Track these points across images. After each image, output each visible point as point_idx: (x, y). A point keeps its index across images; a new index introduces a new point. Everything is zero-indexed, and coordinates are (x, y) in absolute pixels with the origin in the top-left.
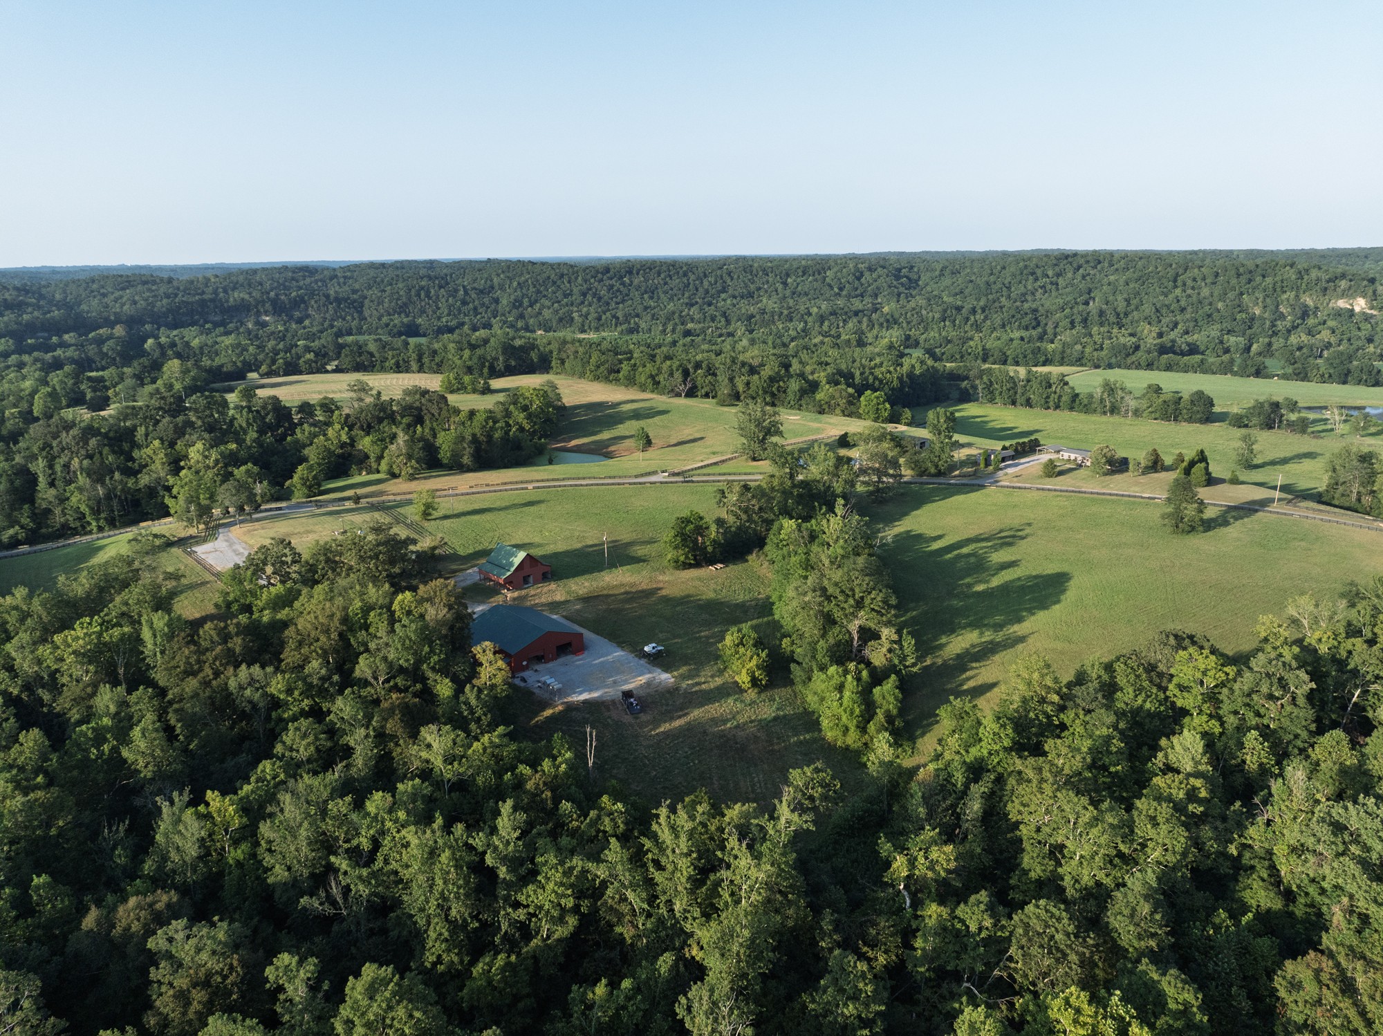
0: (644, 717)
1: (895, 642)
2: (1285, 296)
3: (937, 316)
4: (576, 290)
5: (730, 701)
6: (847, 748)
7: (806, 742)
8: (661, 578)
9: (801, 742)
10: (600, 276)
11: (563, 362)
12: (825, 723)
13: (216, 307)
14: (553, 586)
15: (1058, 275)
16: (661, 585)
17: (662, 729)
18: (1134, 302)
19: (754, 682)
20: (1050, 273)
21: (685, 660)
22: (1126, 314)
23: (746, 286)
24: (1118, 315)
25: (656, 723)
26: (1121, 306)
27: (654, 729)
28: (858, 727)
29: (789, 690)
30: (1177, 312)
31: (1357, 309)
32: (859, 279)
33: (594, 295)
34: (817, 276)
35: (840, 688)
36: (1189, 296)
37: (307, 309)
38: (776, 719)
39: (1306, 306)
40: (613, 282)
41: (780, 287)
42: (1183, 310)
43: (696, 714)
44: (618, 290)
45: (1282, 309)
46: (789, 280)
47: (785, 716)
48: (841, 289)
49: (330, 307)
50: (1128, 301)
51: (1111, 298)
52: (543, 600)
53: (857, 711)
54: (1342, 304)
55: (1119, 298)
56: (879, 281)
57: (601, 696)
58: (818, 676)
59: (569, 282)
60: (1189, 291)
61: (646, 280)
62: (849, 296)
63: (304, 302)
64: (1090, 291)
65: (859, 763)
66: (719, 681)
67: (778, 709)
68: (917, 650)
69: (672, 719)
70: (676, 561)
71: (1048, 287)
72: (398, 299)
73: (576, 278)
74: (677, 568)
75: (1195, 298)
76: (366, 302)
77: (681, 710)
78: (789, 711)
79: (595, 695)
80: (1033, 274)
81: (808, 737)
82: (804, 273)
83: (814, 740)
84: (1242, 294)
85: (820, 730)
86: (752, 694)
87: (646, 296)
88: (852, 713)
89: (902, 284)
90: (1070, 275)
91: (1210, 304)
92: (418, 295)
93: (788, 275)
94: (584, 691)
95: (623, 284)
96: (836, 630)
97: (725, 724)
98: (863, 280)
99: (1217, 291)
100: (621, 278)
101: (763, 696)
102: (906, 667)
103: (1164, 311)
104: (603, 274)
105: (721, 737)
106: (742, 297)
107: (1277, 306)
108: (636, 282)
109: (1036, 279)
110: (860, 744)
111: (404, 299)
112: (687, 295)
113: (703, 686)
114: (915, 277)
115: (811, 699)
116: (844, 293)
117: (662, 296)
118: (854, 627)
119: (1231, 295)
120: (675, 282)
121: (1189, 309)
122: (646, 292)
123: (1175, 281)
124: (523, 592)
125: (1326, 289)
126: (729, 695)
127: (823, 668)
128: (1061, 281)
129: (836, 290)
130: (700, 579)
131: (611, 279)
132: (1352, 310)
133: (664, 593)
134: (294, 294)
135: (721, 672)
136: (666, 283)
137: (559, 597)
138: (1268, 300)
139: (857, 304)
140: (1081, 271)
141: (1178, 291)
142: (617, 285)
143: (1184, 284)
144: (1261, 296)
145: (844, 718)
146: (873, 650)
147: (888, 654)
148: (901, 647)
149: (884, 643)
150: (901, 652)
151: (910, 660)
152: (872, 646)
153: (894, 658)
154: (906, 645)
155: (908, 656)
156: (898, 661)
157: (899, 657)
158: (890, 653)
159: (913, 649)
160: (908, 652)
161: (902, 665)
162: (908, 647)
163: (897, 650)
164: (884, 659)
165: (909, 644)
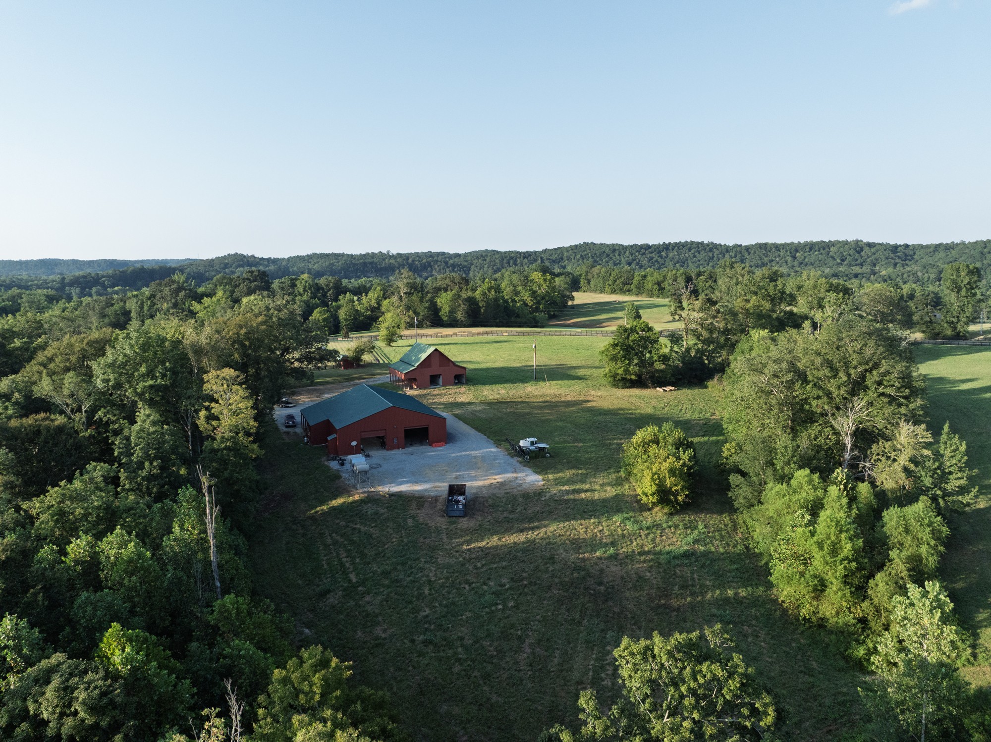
0: (464, 523)
1: (927, 446)
3: (932, 276)
4: (623, 261)
5: (617, 519)
6: (822, 624)
7: (738, 601)
8: (593, 393)
9: (727, 600)
10: (643, 251)
11: (589, 282)
12: (779, 569)
13: (373, 267)
14: (463, 389)
16: (591, 398)
17: (483, 544)
19: (664, 496)
21: (574, 464)
23: (761, 259)
25: (481, 532)
27: (469, 542)
28: (846, 580)
29: (726, 518)
32: (859, 253)
33: (638, 264)
34: (822, 251)
35: (815, 508)
37: (432, 272)
38: (686, 555)
40: (653, 255)
41: (789, 259)
43: (554, 529)
44: (657, 261)
46: (798, 254)
47: (706, 554)
48: (843, 260)
49: (447, 269)
52: (444, 400)
53: (847, 549)
56: (877, 255)
57: (426, 490)
58: (773, 489)
59: (619, 255)
61: (679, 254)
62: (850, 265)
63: (431, 266)
65: (847, 659)
66: (610, 492)
67: (696, 541)
68: (969, 465)
69: (508, 531)
70: (614, 376)
72: (494, 265)
73: (625, 253)
74: (615, 385)
76: (473, 267)
77: (531, 520)
78: (717, 547)
79: (418, 488)
81: (743, 593)
82: (811, 249)
83: (755, 602)
85: (770, 586)
86: (659, 514)
87: (678, 265)
88: (835, 551)
89: (899, 257)
92: (509, 263)
93: (797, 251)
94: (407, 482)
95: (661, 257)
96: (814, 430)
97: (593, 551)
98: (863, 253)
100: (660, 252)
101: (676, 519)
102: (946, 494)
104: (646, 249)
105: (577, 569)
106: (757, 267)
108: (671, 255)
110: (850, 619)
111: (498, 265)
112: (711, 264)
113: (583, 495)
114: (911, 253)
115: (760, 532)
116: (846, 263)
117: (690, 264)
118: (846, 424)
120: (703, 254)
122: (678, 262)
124: (425, 391)
126: (619, 510)
127: (784, 479)
129: (839, 261)
130: (640, 397)
131: (652, 253)
133: (589, 405)
134: (424, 261)
135: (619, 482)
136: (695, 257)
137: (463, 399)
139: (857, 269)
142: (656, 257)
145: (818, 563)
146: (881, 461)
147: (912, 467)
148: (938, 456)
149: (904, 447)
150: (937, 464)
151: (954, 481)
152: (878, 454)
153: (923, 474)
154: (948, 453)
155: (950, 473)
156: (931, 480)
157: (933, 474)
158: (916, 466)
159: (963, 461)
160: (951, 466)
161: (940, 489)
162: (952, 457)
163: (929, 461)
164: (903, 475)
165: (954, 451)
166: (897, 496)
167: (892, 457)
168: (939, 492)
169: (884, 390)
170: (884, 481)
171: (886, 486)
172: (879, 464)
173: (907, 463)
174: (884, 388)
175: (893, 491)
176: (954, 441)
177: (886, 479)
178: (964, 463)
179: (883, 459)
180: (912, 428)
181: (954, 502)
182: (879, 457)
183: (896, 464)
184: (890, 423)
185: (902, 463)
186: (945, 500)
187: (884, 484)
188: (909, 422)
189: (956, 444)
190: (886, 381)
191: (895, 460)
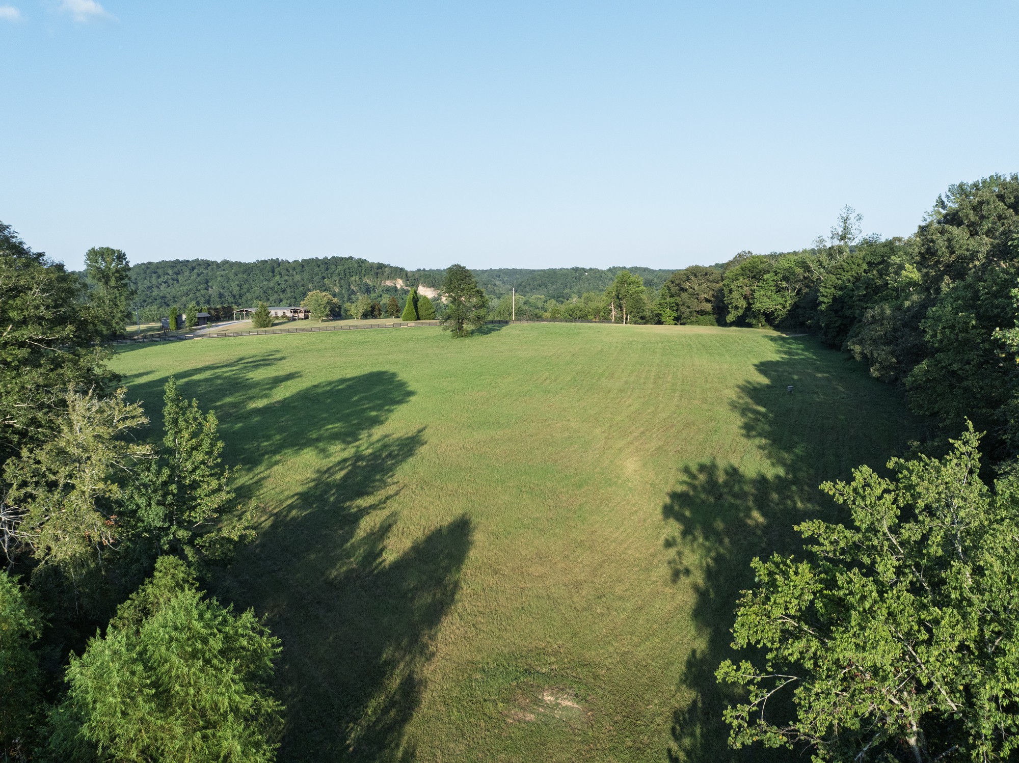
1: (139, 435)
2: (353, 278)
15: (178, 274)
18: (245, 287)
20: (170, 272)
22: (241, 296)
24: (234, 297)
26: (236, 290)
30: (280, 293)
31: (399, 287)
36: (286, 281)
39: (368, 285)
42: (284, 291)
45: (352, 287)
50: (240, 286)
51: (226, 285)
54: (389, 283)
55: (233, 284)
60: (286, 278)
64: (207, 282)
71: (171, 282)
75: (291, 282)
80: (155, 273)
84: (324, 278)
90: (187, 274)
91: (303, 285)
99: (306, 275)
103: (270, 292)
107: (349, 285)
109: (159, 277)
119: (316, 279)
121: (288, 290)
123: (273, 272)
125: (377, 274)
128: (180, 277)
132: (396, 287)
138: (342, 281)
140: (195, 271)
141: (277, 278)
143: (280, 274)
144: (337, 278)
146: (33, 498)
147: (116, 492)
148: (165, 455)
149: (85, 450)
150: (166, 472)
151: (207, 500)
152: (24, 484)
153: (142, 501)
154: (185, 442)
155: (195, 485)
156: (161, 511)
157: (164, 496)
158: (123, 485)
159: (216, 453)
160: (194, 470)
161: (180, 524)
162: (195, 448)
163: (148, 469)
164: (94, 518)
165: (194, 435)
166: (90, 573)
167: (62, 482)
168: (182, 534)
169: (16, 334)
170: (52, 545)
171: (61, 556)
172: (31, 508)
173: (101, 485)
174: (13, 330)
175: (79, 562)
176: (190, 415)
177: (57, 539)
178: (220, 455)
179: (40, 493)
180: (97, 405)
181: (212, 543)
182: (29, 489)
183: (73, 496)
184: (41, 407)
185: (87, 489)
186: (193, 546)
187: (53, 553)
188: (85, 393)
189: (195, 419)
190: (16, 308)
191: (69, 488)
